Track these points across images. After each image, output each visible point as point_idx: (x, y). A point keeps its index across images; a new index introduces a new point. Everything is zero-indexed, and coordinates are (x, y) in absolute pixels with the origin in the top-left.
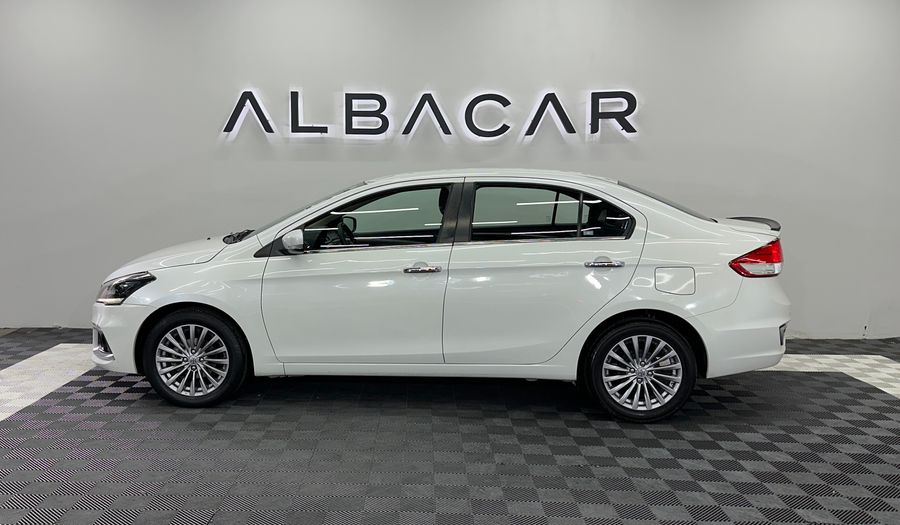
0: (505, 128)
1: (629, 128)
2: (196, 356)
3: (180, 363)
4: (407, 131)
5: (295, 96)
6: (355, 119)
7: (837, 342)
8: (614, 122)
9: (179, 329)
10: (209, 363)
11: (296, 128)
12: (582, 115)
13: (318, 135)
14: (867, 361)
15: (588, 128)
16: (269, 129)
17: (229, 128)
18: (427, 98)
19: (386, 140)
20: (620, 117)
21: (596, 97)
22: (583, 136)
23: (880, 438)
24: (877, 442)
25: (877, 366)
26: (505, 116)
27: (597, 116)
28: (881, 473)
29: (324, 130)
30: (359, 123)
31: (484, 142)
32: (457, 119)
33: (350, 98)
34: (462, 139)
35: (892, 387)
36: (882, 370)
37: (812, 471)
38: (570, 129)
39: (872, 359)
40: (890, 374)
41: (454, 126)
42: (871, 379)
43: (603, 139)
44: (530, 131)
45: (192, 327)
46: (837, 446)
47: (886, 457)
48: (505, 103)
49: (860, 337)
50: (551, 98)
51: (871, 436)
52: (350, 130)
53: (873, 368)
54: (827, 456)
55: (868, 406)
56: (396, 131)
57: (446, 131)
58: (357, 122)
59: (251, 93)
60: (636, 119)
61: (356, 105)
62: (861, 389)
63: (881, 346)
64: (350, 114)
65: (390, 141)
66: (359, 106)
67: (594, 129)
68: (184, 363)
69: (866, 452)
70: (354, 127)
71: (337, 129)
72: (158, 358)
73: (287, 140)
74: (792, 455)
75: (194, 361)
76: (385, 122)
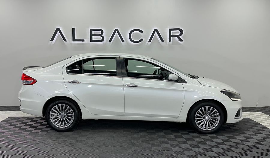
0: (142, 40)
1: (181, 40)
4: (110, 41)
5: (73, 30)
6: (93, 37)
7: (249, 108)
8: (176, 38)
11: (74, 40)
12: (166, 36)
13: (81, 42)
14: (257, 114)
15: (168, 40)
16: (65, 40)
17: (52, 40)
18: (116, 30)
19: (104, 44)
20: (178, 36)
21: (170, 30)
22: (166, 43)
23: (258, 140)
24: (257, 141)
25: (260, 116)
26: (141, 36)
27: (171, 36)
28: (257, 152)
29: (83, 41)
30: (95, 38)
31: (135, 44)
32: (126, 37)
33: (91, 30)
34: (128, 43)
35: (264, 123)
36: (261, 117)
37: (235, 152)
38: (162, 40)
39: (258, 114)
40: (264, 119)
41: (125, 40)
42: (258, 120)
43: (173, 44)
44: (150, 41)
46: (244, 143)
47: (259, 146)
48: (142, 32)
49: (255, 106)
50: (156, 30)
51: (255, 139)
52: (92, 41)
53: (258, 116)
54: (241, 146)
55: (255, 129)
56: (107, 41)
57: (123, 41)
58: (94, 38)
59: (59, 28)
60: (183, 37)
61: (94, 32)
62: (254, 123)
63: (261, 109)
64: (92, 35)
65: (105, 44)
66: (95, 33)
67: (170, 40)
69: (253, 145)
70: (93, 40)
71: (87, 40)
73: (71, 44)
74: (229, 146)
76: (103, 38)
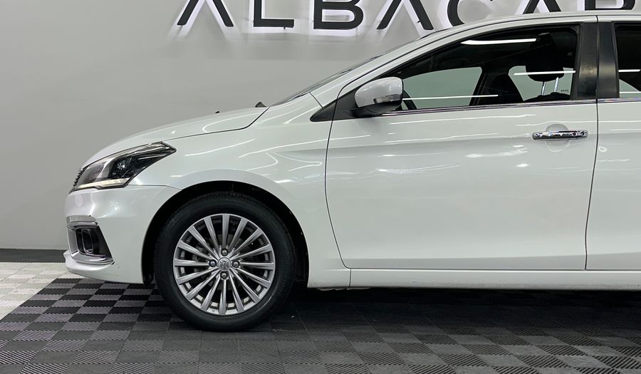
2: (229, 258)
3: (205, 268)
4: (383, 24)
6: (325, 12)
9: (208, 220)
10: (245, 268)
11: (259, 22)
13: (279, 30)
16: (228, 23)
17: (183, 21)
19: (357, 36)
26: (488, 11)
29: (289, 23)
30: (330, 17)
45: (226, 217)
52: (319, 24)
56: (368, 27)
57: (427, 26)
58: (327, 15)
64: (319, 6)
65: (361, 39)
68: (211, 269)
70: (323, 21)
72: (177, 262)
75: (225, 265)
76: (359, 15)
